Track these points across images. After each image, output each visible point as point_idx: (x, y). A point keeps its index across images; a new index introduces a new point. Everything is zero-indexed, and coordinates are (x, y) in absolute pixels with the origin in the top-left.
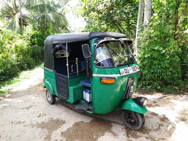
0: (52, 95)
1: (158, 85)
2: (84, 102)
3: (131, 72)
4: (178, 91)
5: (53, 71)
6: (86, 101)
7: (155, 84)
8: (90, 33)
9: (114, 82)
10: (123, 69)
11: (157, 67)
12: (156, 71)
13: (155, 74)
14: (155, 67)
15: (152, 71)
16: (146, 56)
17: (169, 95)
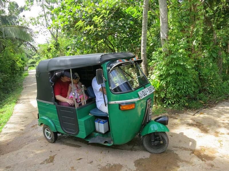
0: (54, 132)
1: (185, 101)
2: (97, 134)
3: (148, 93)
4: (205, 105)
5: (52, 103)
6: (100, 133)
7: (182, 101)
8: (101, 56)
9: (134, 107)
10: (141, 92)
11: (182, 82)
12: (182, 87)
13: (181, 91)
14: (180, 83)
15: (178, 88)
16: (171, 72)
17: (198, 110)
